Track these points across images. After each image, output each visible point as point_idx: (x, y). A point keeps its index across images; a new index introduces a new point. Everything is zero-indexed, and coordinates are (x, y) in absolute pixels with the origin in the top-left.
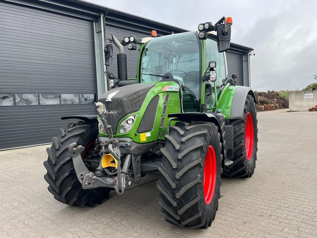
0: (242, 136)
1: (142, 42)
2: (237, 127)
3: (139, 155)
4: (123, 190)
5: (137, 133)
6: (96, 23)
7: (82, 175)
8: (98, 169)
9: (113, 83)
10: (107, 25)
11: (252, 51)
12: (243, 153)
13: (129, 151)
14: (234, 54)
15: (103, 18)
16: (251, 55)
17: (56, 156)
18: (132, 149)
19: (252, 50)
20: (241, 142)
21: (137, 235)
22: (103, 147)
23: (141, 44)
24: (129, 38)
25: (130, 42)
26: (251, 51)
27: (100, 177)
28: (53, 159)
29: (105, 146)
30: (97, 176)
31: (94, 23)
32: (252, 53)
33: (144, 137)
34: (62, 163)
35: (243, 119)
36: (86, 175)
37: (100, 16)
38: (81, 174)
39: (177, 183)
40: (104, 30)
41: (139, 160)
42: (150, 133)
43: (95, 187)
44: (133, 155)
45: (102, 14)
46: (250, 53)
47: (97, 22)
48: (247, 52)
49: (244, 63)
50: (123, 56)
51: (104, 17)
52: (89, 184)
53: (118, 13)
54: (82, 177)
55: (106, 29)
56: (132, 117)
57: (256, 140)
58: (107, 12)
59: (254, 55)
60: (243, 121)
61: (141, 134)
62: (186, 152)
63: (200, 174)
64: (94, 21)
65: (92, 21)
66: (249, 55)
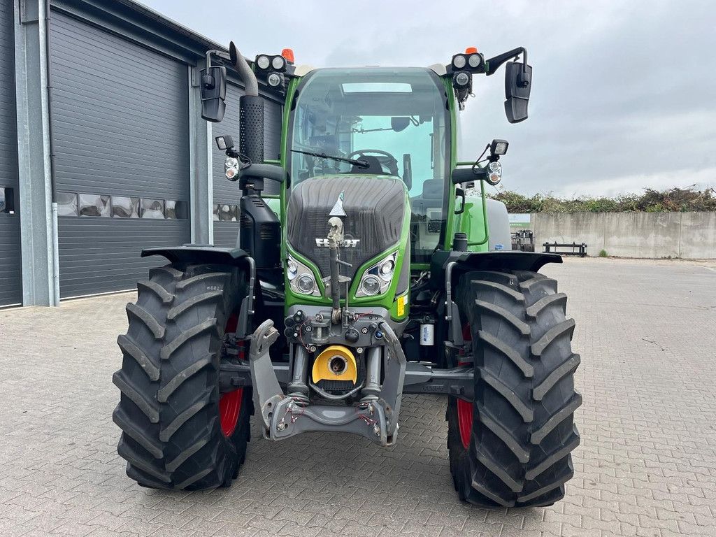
1: (295, 74)
7: (269, 405)
17: (163, 357)
22: (319, 331)
23: (293, 77)
25: (270, 68)
27: (307, 409)
28: (154, 367)
29: (323, 328)
30: (302, 406)
33: (402, 306)
34: (184, 375)
36: (280, 404)
38: (268, 401)
40: (46, 20)
52: (286, 426)
54: (270, 410)
56: (392, 258)
61: (399, 299)
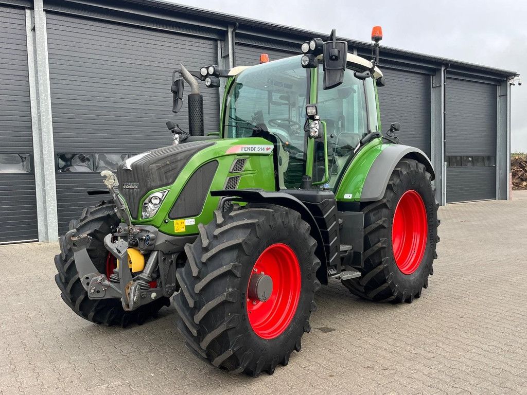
0: (382, 230)
1: (229, 74)
2: (374, 215)
3: (174, 253)
4: (131, 304)
5: (167, 218)
6: (222, 42)
7: (87, 278)
8: (115, 271)
9: (178, 139)
10: (237, 44)
11: (516, 78)
12: (383, 260)
13: (153, 246)
14: (479, 85)
15: (232, 34)
16: (514, 85)
18: (157, 244)
19: (515, 75)
20: (379, 241)
21: (153, 375)
23: (228, 77)
24: (207, 68)
25: (208, 74)
26: (513, 78)
27: (114, 284)
30: (111, 282)
31: (219, 43)
32: (515, 81)
33: (181, 226)
35: (385, 201)
36: (94, 278)
37: (227, 32)
38: (86, 276)
39: (198, 299)
40: (233, 53)
41: (172, 261)
42: (194, 220)
43: (107, 298)
44: (159, 251)
45: (231, 27)
46: (511, 81)
47: (224, 40)
48: (505, 79)
49: (498, 99)
50: (197, 98)
51: (234, 33)
52: (98, 292)
53: (256, 24)
54: (88, 280)
55: (236, 51)
56: (159, 195)
57: (434, 239)
58: (238, 24)
59: (520, 84)
60: (384, 206)
61: (175, 221)
62: (213, 251)
63: (233, 287)
64: (219, 40)
65: (216, 40)
66: (508, 84)
